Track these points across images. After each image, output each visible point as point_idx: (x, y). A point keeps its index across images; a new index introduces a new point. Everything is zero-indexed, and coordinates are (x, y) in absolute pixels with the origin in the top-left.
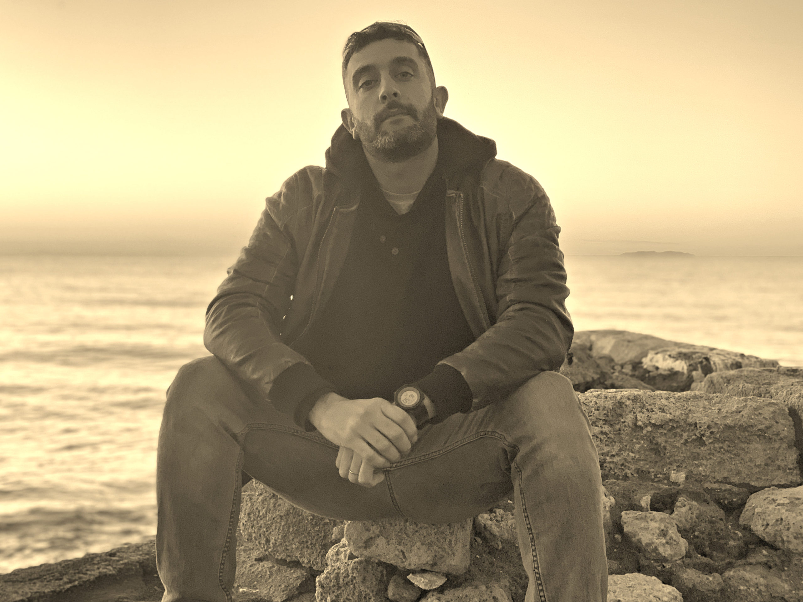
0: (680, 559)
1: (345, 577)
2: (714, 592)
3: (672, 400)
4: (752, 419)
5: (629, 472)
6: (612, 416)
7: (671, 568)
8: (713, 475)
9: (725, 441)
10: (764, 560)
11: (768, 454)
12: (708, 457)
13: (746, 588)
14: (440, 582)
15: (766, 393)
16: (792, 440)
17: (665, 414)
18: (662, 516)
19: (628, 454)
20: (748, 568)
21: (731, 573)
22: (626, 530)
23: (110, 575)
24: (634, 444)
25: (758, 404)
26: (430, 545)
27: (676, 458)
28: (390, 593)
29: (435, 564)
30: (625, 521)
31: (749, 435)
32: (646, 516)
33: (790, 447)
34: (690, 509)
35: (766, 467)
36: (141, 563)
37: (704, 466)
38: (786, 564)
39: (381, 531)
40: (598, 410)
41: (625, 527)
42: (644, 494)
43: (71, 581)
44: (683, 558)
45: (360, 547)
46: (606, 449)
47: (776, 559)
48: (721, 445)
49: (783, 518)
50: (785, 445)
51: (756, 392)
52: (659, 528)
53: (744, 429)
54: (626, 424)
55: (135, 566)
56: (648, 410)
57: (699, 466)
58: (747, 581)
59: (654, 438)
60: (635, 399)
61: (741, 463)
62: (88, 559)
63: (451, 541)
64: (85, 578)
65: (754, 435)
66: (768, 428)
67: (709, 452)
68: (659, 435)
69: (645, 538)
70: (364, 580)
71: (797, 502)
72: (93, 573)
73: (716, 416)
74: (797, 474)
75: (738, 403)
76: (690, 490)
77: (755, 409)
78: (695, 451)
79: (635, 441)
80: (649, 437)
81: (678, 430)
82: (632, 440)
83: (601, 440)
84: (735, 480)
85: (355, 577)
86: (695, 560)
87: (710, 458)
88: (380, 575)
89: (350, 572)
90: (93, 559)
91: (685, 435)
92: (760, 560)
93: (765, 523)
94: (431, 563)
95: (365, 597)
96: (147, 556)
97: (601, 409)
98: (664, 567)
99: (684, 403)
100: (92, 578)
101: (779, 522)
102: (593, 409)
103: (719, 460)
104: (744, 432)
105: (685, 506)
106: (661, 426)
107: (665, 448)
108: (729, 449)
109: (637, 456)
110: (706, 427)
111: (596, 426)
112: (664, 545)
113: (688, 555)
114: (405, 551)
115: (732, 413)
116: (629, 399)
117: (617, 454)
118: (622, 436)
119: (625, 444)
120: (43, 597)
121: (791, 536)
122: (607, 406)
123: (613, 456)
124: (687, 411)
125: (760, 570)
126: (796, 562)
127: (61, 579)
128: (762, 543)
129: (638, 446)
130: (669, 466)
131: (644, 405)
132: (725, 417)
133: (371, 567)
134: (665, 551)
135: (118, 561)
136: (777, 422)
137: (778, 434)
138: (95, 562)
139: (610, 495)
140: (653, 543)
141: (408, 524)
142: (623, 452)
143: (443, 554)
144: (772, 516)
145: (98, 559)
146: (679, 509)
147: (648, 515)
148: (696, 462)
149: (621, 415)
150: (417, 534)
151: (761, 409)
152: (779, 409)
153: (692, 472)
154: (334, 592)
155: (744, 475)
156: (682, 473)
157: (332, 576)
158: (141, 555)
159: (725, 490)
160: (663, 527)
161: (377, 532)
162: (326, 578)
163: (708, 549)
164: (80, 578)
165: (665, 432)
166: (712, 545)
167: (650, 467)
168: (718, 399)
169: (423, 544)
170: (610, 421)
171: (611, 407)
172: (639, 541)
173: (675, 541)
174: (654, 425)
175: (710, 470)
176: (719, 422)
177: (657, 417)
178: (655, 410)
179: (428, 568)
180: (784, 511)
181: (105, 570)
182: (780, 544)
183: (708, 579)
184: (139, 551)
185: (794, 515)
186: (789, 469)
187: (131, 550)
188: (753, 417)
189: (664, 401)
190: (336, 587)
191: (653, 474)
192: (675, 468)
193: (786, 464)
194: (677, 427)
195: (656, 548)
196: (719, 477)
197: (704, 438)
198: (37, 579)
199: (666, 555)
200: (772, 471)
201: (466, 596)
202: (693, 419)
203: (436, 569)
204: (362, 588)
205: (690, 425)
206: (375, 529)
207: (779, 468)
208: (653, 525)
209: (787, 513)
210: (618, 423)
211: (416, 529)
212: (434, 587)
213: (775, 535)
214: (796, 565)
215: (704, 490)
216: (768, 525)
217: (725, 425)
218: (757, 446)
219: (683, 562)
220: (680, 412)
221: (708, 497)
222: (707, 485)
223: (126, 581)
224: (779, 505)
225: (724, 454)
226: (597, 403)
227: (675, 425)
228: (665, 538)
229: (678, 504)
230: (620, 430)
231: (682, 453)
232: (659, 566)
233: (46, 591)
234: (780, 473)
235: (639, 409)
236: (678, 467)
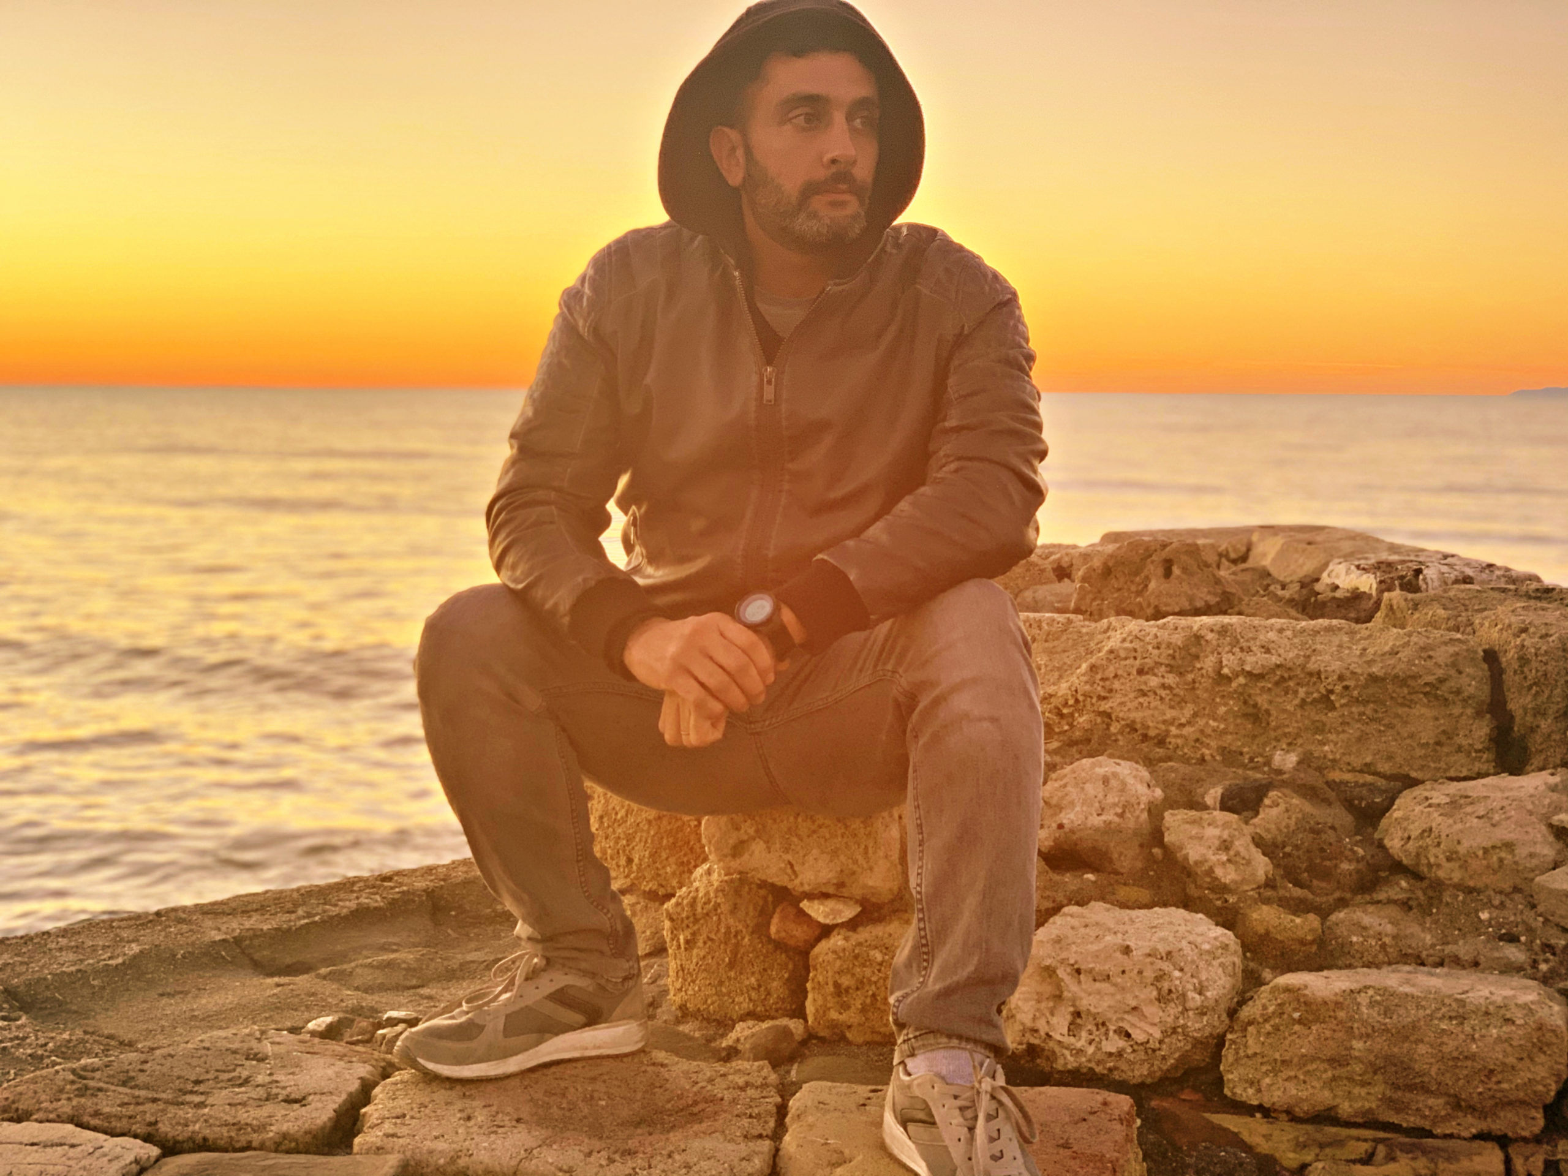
0: (1253, 890)
1: (705, 903)
2: (1302, 942)
3: (1289, 633)
4: (1415, 665)
5: (1207, 752)
6: (1183, 658)
7: (1237, 903)
8: (1346, 759)
9: (1368, 702)
10: (1402, 896)
11: (1441, 725)
12: (1340, 729)
13: (1361, 939)
14: (849, 912)
15: (1467, 626)
16: (1483, 702)
17: (1267, 656)
18: (1227, 819)
19: (1207, 723)
20: (1371, 908)
21: (1342, 915)
22: (1167, 838)
23: (375, 908)
24: (1216, 706)
25: (1430, 641)
26: (835, 853)
27: (1287, 730)
28: (773, 929)
29: (841, 885)
30: (1167, 825)
31: (1409, 693)
32: (1201, 818)
33: (1479, 714)
34: (1287, 810)
35: (1438, 748)
36: (429, 893)
37: (1332, 745)
38: (1435, 902)
39: (757, 831)
40: (1158, 648)
41: (1166, 834)
42: (1214, 785)
43: (309, 915)
44: (1259, 887)
45: (726, 856)
46: (1170, 714)
47: (1420, 894)
48: (1362, 709)
49: (1434, 825)
50: (1469, 711)
51: (1451, 623)
52: (1220, 837)
53: (1402, 681)
54: (1204, 672)
55: (420, 896)
56: (1242, 649)
57: (1324, 744)
58: (1365, 928)
59: (1250, 696)
60: (1223, 631)
61: (1396, 740)
62: (345, 884)
63: (866, 847)
64: (334, 911)
65: (1417, 692)
66: (1441, 681)
67: (1340, 720)
68: (1258, 692)
69: (1194, 853)
70: (735, 907)
71: (1462, 801)
72: (347, 903)
73: (1356, 660)
74: (1488, 761)
75: (1396, 639)
76: (1299, 782)
77: (1423, 649)
78: (1317, 718)
79: (1218, 700)
80: (1241, 694)
81: (1291, 684)
82: (1213, 700)
83: (1162, 699)
84: (1385, 767)
85: (719, 904)
86: (1281, 892)
87: (1344, 731)
88: (761, 903)
89: (712, 895)
90: (353, 883)
91: (1302, 692)
92: (1396, 898)
93: (1406, 835)
94: (835, 881)
95: (736, 936)
96: (442, 883)
97: (1163, 646)
98: (1226, 901)
99: (1308, 638)
100: (345, 911)
101: (1426, 834)
102: (1150, 648)
103: (1358, 734)
104: (1401, 687)
105: (1278, 805)
106: (1261, 677)
107: (1267, 712)
108: (1375, 716)
109: (1222, 726)
110: (1335, 677)
111: (1155, 675)
112: (1223, 864)
113: (1270, 884)
114: (794, 862)
115: (1383, 655)
116: (1212, 631)
117: (1189, 723)
118: (1198, 692)
119: (1202, 705)
120: (260, 936)
121: (1441, 856)
122: (1173, 641)
123: (1182, 725)
124: (1308, 653)
125: (1394, 911)
126: (1448, 899)
127: (293, 912)
128: (1398, 868)
129: (1222, 709)
130: (1274, 743)
131: (1238, 642)
132: (1370, 663)
133: (746, 888)
134: (1227, 875)
135: (392, 888)
136: (1460, 673)
137: (1458, 692)
138: (355, 888)
139: (1157, 785)
140: (1206, 861)
141: (800, 820)
142: (1198, 719)
143: (855, 867)
144: (1417, 824)
145: (361, 884)
146: (1267, 810)
147: (1207, 816)
148: (1320, 738)
149: (1197, 657)
150: (815, 836)
151: (1432, 650)
152: (1467, 650)
153: (1312, 754)
154: (688, 926)
155: (1399, 759)
156: (1292, 754)
157: (685, 902)
158: (431, 881)
159: (1364, 785)
160: (1225, 836)
161: (752, 831)
162: (678, 904)
163: (1306, 875)
164: (324, 911)
165: (1270, 686)
166: (1312, 869)
167: (1243, 745)
168: (1367, 633)
169: (823, 852)
170: (1179, 667)
171: (1179, 643)
172: (1186, 858)
173: (1244, 858)
174: (1249, 674)
175: (1342, 751)
176: (1359, 671)
177: (1255, 661)
178: (1254, 649)
179: (831, 890)
180: (1436, 815)
181: (366, 901)
182: (1426, 870)
183: (1292, 921)
184: (431, 875)
185: (1451, 821)
186: (1477, 751)
187: (418, 873)
188: (1417, 662)
189: (1272, 635)
190: (691, 919)
191: (1247, 756)
192: (1284, 746)
193: (1471, 742)
194: (1290, 678)
195: (1210, 871)
196: (1357, 763)
197: (1333, 697)
198: (256, 910)
199: (1227, 881)
200: (1447, 755)
201: (890, 935)
202: (1316, 666)
203: (845, 892)
204: (731, 921)
205: (1311, 674)
206: (748, 829)
207: (1459, 749)
208: (1211, 832)
209: (1440, 818)
210: (1192, 671)
211: (813, 828)
212: (840, 921)
213: (1418, 855)
214: (1447, 904)
215: (1327, 783)
216: (1409, 838)
217: (1370, 675)
218: (1424, 710)
219: (1259, 894)
220: (1296, 652)
221: (1332, 795)
222: (1336, 776)
223: (401, 919)
224: (1430, 806)
225: (1367, 724)
226: (1156, 636)
227: (1286, 675)
228: (1227, 854)
229: (1267, 801)
230: (1194, 681)
231: (1297, 722)
232: (1218, 899)
233: (265, 927)
234: (1461, 758)
235: (1227, 649)
236: (1289, 744)
